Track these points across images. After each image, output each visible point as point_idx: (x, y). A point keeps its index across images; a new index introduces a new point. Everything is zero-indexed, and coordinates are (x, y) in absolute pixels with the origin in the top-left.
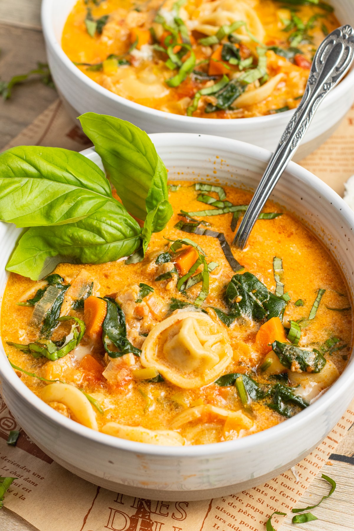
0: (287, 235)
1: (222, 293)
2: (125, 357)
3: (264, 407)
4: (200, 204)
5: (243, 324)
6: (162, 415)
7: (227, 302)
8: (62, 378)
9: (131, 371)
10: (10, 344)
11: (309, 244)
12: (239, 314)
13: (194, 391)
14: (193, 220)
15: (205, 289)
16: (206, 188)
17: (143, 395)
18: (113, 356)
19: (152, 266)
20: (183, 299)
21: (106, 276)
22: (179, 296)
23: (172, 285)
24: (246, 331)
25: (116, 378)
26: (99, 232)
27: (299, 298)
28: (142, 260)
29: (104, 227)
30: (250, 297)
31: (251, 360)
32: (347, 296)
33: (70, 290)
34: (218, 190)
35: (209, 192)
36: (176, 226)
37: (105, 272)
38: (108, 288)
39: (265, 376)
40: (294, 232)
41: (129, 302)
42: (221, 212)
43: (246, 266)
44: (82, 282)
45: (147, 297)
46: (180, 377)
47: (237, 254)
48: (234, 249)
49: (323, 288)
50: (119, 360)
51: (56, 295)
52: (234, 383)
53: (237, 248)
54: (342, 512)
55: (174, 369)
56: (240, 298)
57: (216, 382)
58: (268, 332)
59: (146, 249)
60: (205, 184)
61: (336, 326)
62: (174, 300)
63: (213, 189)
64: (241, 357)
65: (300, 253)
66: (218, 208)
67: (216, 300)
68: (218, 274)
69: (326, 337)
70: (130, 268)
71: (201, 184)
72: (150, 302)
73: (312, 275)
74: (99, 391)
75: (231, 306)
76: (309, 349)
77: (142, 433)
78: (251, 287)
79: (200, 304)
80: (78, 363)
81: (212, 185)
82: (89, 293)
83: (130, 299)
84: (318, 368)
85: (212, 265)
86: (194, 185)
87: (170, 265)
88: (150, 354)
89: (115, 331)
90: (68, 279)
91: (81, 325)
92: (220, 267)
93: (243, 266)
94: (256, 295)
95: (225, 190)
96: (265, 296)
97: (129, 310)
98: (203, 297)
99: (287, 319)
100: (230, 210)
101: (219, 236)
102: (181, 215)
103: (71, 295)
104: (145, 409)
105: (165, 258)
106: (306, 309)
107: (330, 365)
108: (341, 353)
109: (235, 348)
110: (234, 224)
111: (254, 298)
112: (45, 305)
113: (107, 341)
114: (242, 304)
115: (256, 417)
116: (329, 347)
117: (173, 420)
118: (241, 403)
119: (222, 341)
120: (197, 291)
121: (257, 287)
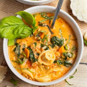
0: (61, 23)
2: (35, 62)
3: (63, 65)
4: (42, 18)
5: (56, 47)
7: (52, 43)
8: (24, 67)
9: (37, 64)
10: (12, 61)
11: (66, 24)
12: (55, 46)
13: (50, 66)
14: (42, 23)
15: (47, 40)
16: (42, 14)
17: (40, 68)
18: (33, 62)
19: (36, 38)
21: (27, 41)
22: (42, 43)
23: (40, 42)
24: (57, 49)
25: (34, 66)
26: (24, 34)
27: (66, 38)
29: (25, 33)
31: (59, 56)
32: (75, 36)
33: (21, 47)
34: (45, 14)
36: (38, 25)
38: (28, 43)
40: (63, 22)
42: (47, 19)
44: (23, 45)
45: (36, 46)
47: (52, 30)
49: (70, 35)
50: (34, 63)
51: (19, 49)
55: (45, 62)
56: (54, 42)
57: (53, 63)
59: (34, 33)
61: (74, 44)
62: (41, 44)
64: (57, 56)
65: (64, 27)
66: (46, 19)
67: (50, 42)
69: (72, 47)
70: (31, 38)
71: (41, 13)
73: (68, 32)
74: (31, 68)
75: (53, 44)
76: (70, 53)
78: (56, 40)
79: (47, 44)
80: (26, 63)
81: (44, 13)
82: (25, 47)
83: (33, 48)
84: (72, 57)
85: (48, 35)
86: (40, 13)
87: (40, 38)
88: (40, 60)
89: (32, 56)
90: (20, 44)
91: (25, 56)
92: (49, 34)
93: (54, 33)
94: (57, 41)
95: (47, 13)
96: (59, 41)
97: (34, 50)
98: (47, 42)
99: (64, 45)
100: (49, 18)
101: (47, 26)
102: (39, 22)
103: (21, 48)
104: (41, 70)
105: (38, 35)
106: (68, 41)
107: (74, 55)
108: (76, 50)
109: (55, 54)
110: (50, 22)
111: (57, 42)
112: (17, 52)
113: (31, 59)
114: (55, 43)
115: (62, 68)
116: (73, 49)
117: (46, 72)
118: (58, 66)
119: (53, 54)
120: (46, 41)
121: (57, 39)
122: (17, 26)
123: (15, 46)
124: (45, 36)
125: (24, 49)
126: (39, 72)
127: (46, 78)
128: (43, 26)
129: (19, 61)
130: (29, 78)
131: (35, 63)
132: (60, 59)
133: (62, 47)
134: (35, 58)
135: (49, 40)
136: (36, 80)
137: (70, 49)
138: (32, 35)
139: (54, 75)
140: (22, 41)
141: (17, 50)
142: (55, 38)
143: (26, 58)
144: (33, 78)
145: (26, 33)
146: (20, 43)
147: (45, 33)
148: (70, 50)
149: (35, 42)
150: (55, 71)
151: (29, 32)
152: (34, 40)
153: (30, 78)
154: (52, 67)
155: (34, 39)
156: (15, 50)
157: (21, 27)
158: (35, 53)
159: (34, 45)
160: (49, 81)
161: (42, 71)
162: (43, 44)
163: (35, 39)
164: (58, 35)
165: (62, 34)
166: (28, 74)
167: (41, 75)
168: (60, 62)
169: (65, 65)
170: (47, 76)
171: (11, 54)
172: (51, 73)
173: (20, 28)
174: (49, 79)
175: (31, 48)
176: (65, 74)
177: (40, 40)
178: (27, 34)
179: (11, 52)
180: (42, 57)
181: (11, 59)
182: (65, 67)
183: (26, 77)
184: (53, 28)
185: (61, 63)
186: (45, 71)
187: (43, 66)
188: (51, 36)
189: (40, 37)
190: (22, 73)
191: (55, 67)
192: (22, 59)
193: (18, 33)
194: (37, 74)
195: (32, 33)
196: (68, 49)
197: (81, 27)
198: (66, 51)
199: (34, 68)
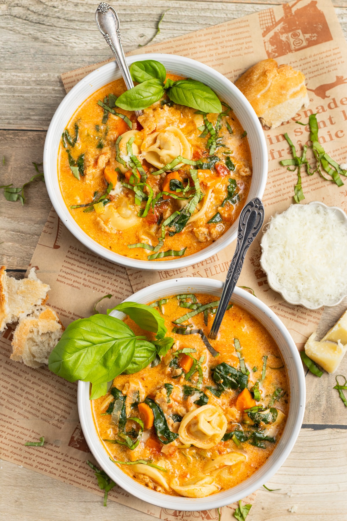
0: (238, 320)
1: (210, 375)
2: (171, 443)
3: (249, 445)
4: (182, 309)
5: (227, 394)
6: (197, 464)
7: (215, 383)
8: (140, 457)
9: (176, 447)
10: (105, 440)
11: (252, 324)
12: (223, 390)
13: (212, 450)
14: (182, 326)
15: (201, 376)
16: (183, 296)
17: (185, 455)
18: (165, 443)
19: (169, 369)
20: (190, 384)
21: (143, 379)
22: (188, 384)
23: (182, 380)
24: (229, 398)
25: (169, 452)
26: (135, 363)
27: (254, 366)
28: (160, 362)
29: (137, 360)
30: (228, 379)
31: (236, 419)
32: (280, 358)
33: (128, 399)
34: (191, 296)
35: (186, 298)
36: (173, 331)
37: (142, 376)
38: (146, 387)
39: (246, 426)
40: (242, 317)
41: (163, 403)
42: (196, 312)
43: (219, 352)
44: (132, 392)
45: (172, 394)
46: (203, 444)
47: (212, 343)
48: (210, 340)
49: (266, 354)
50: (169, 444)
51: (121, 405)
52: (231, 438)
53: (212, 339)
54: (293, 459)
55: (198, 440)
56: (222, 380)
57: (222, 439)
58: (243, 401)
59: (162, 356)
60: (182, 295)
61: (278, 380)
62: (185, 387)
63: (188, 296)
64: (231, 418)
65: (248, 333)
66: (193, 310)
67: (208, 380)
68: (205, 362)
69: (273, 390)
70: (155, 370)
71: (180, 295)
72: (174, 397)
73: (258, 347)
74: (161, 459)
75: (219, 385)
76: (268, 411)
77: (193, 490)
78: (227, 373)
79: (200, 386)
80: (145, 444)
81: (187, 294)
82: (138, 397)
83: (163, 401)
84: (274, 420)
85: (202, 360)
86: (176, 296)
87: (179, 371)
88: (183, 434)
89: (161, 425)
90: (124, 392)
91: (142, 424)
92: (205, 357)
93: (218, 352)
94: (231, 376)
95: (195, 295)
96: (236, 376)
97: (165, 407)
98: (201, 381)
99: (250, 385)
100: (201, 309)
101: (199, 332)
102: (174, 323)
103: (129, 402)
104: (188, 464)
105: (175, 363)
106: (259, 373)
107: (280, 414)
108: (283, 399)
109: (226, 412)
110: (206, 320)
111: (230, 379)
112: (117, 413)
113: (159, 435)
114: (224, 383)
115: (246, 452)
116: (277, 396)
117: (204, 468)
118: (237, 446)
119: (219, 415)
120: (197, 378)
121: (231, 371)
122: (114, 342)
123: (111, 398)
124: (193, 365)
125: (135, 405)
126: (184, 468)
127: (202, 485)
128: (187, 334)
129: (125, 440)
130: (155, 489)
131: (171, 446)
132: (241, 429)
133: (246, 393)
134: (171, 429)
135: (206, 374)
136: (175, 493)
137: (267, 396)
138: (156, 363)
139: (226, 475)
140: (128, 383)
141: (118, 409)
142: (222, 368)
143: (145, 430)
144: (166, 486)
145: (141, 360)
146: (123, 386)
147: (195, 356)
148: (269, 398)
149: (166, 381)
150: (230, 464)
151: (150, 354)
152: (163, 376)
153: (159, 488)
154: (220, 453)
155: (163, 373)
156: (110, 409)
157: (125, 344)
158: (168, 415)
159: (164, 391)
160: (213, 493)
161: (191, 466)
162: (190, 387)
163: (167, 373)
164: (232, 357)
165: (242, 355)
166: (152, 476)
167: (188, 476)
168: (241, 437)
169: (254, 444)
170: (208, 479)
171: (101, 419)
172: (216, 469)
173: (122, 347)
174: (213, 487)
175: (157, 401)
176: (256, 468)
177: (180, 376)
178: (142, 362)
179: (99, 415)
180: (188, 428)
181: (101, 434)
182: (256, 448)
183: (147, 485)
184: (214, 338)
185: (242, 440)
186: (198, 465)
187: (194, 451)
188: (211, 361)
189: (179, 367)
190: (135, 473)
191: (229, 450)
192: (134, 435)
193: (117, 363)
194: (177, 473)
195: (158, 357)
196: (263, 395)
197: (295, 318)
198: (257, 403)
199: (167, 457)
